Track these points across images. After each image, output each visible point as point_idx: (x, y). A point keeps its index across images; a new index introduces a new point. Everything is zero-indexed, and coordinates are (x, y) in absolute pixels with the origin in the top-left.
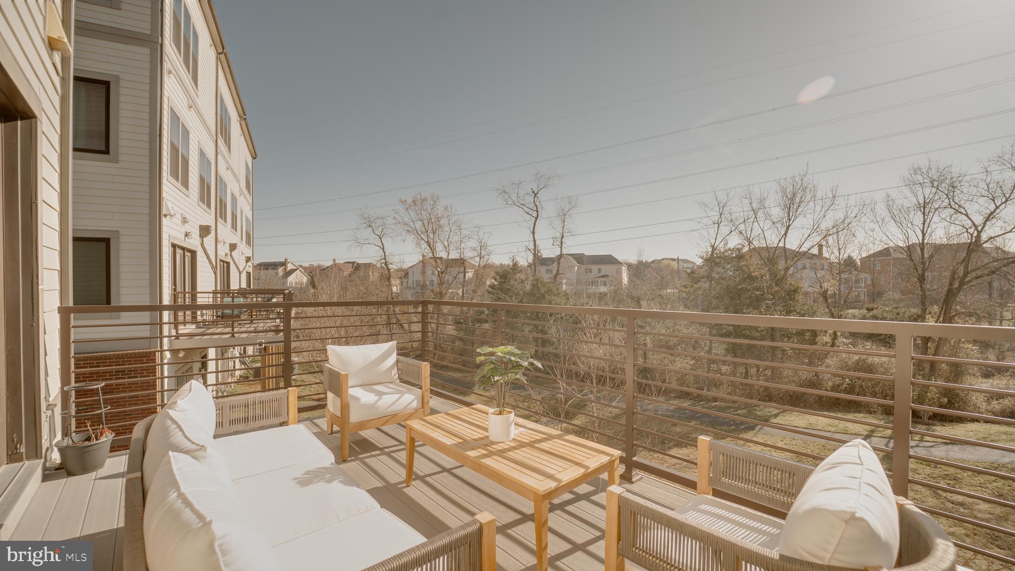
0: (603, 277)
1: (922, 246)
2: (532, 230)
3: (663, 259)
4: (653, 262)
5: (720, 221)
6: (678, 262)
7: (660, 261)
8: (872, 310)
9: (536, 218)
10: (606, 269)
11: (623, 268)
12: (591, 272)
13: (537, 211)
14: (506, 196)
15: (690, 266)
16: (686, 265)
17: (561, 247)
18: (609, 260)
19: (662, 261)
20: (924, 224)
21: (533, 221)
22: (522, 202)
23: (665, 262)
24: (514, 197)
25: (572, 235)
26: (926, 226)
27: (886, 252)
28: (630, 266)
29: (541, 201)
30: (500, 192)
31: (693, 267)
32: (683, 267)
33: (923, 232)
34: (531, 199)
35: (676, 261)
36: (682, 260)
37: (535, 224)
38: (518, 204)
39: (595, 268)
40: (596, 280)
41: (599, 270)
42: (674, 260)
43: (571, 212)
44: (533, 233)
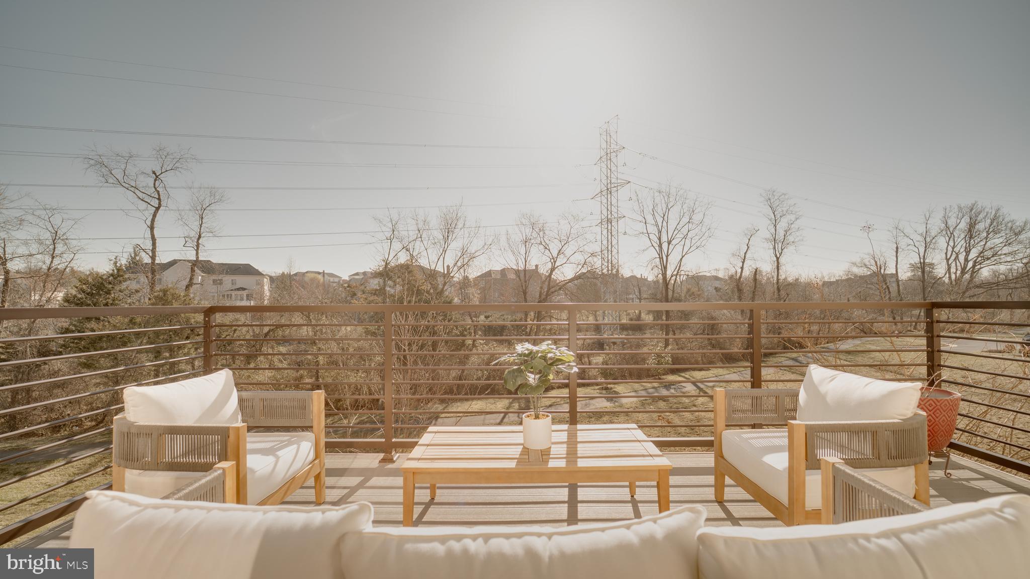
0: (238, 289)
1: (525, 270)
2: (149, 223)
3: (307, 272)
4: (296, 275)
5: (392, 237)
6: (324, 276)
7: (304, 274)
8: (489, 317)
9: (158, 209)
10: (242, 280)
11: (265, 280)
12: (221, 284)
13: (159, 199)
14: (104, 170)
15: (336, 280)
16: (332, 279)
17: (197, 251)
18: (247, 270)
19: (306, 274)
20: (526, 254)
21: (152, 212)
22: (133, 184)
23: (312, 275)
24: (119, 174)
25: (215, 236)
26: (527, 255)
27: (489, 273)
28: (272, 279)
29: (167, 186)
30: (92, 162)
31: (339, 281)
32: (329, 281)
33: (525, 259)
34: (151, 181)
35: (322, 274)
36: (327, 274)
37: (154, 216)
38: (127, 186)
39: (227, 280)
40: (229, 293)
41: (233, 282)
42: (319, 273)
43: (213, 207)
44: (152, 228)
